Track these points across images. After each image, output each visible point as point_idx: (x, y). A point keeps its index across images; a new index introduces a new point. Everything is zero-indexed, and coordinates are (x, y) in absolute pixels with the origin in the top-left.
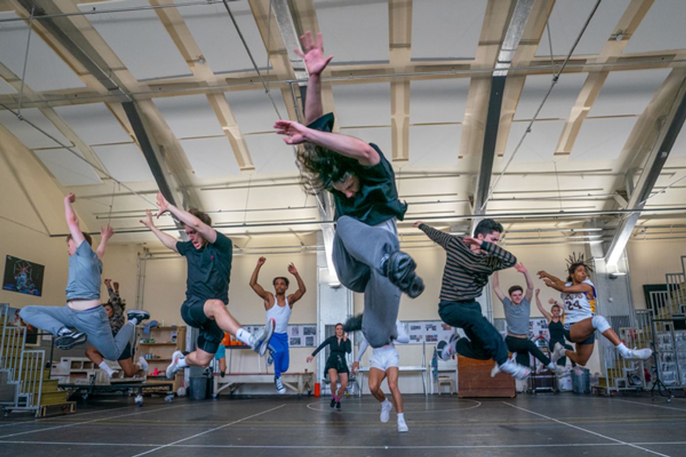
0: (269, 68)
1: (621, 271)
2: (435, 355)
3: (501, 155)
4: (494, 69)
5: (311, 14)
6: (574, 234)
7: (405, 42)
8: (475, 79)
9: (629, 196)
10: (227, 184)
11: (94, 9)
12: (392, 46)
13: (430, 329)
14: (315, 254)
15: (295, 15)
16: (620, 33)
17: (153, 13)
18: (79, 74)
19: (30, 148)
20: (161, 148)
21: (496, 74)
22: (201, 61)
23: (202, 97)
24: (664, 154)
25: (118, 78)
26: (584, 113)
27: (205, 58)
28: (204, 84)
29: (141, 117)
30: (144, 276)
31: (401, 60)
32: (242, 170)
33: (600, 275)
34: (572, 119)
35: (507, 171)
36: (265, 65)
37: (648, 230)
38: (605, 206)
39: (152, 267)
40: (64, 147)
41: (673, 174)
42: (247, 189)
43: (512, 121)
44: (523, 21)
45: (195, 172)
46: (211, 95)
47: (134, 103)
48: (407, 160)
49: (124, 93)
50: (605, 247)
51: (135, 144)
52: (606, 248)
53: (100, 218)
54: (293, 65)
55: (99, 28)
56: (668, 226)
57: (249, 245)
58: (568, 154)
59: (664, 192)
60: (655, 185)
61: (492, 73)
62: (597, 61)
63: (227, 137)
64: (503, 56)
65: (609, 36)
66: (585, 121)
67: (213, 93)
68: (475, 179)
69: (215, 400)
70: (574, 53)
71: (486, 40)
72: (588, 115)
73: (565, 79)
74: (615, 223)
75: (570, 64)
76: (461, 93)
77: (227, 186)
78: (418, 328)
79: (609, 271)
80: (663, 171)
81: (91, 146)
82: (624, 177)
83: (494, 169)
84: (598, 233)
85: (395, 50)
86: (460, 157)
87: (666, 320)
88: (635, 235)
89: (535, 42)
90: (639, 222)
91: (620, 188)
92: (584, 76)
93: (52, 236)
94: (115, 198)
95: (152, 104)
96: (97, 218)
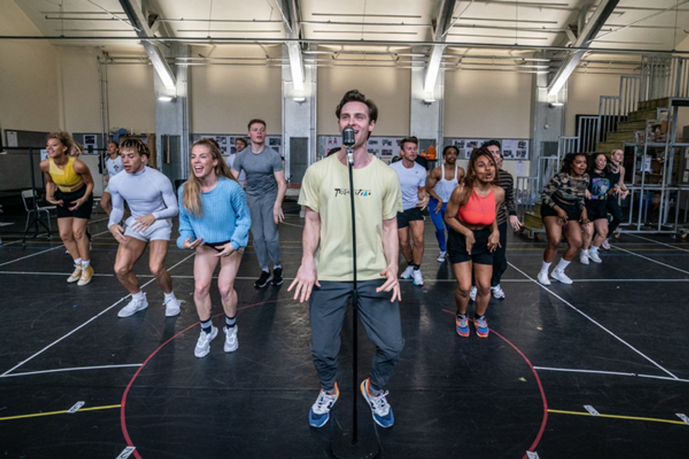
1: (560, 102)
6: (525, 63)
9: (579, 33)
13: (386, 145)
30: (107, 82)
33: (541, 103)
37: (590, 65)
38: (557, 38)
39: (113, 72)
41: (622, 13)
50: (550, 77)
52: (550, 80)
53: (50, 18)
56: (608, 62)
57: (213, 55)
59: (611, 30)
60: (606, 23)
68: (439, 4)
74: (563, 57)
78: (375, 142)
79: (549, 100)
82: (578, 12)
84: (545, 63)
88: (578, 68)
91: (572, 23)
96: (46, 17)
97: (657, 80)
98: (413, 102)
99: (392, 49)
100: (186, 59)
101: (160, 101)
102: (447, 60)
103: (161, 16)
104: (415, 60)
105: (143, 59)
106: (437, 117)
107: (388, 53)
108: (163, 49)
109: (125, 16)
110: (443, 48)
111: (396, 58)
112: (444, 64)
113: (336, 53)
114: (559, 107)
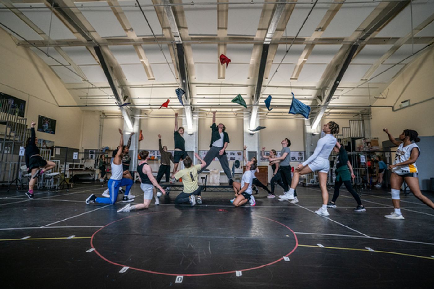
0: (163, 35)
1: (317, 132)
2: (234, 166)
3: (267, 78)
4: (264, 40)
5: (182, 12)
7: (224, 26)
8: (256, 44)
9: (322, 99)
10: (142, 85)
11: (82, 5)
12: (219, 28)
13: (232, 155)
14: (182, 119)
15: (175, 13)
16: (320, 28)
17: (110, 9)
18: (74, 33)
19: (49, 65)
20: (112, 68)
21: (265, 43)
22: (131, 30)
23: (131, 46)
24: (338, 82)
25: (92, 36)
26: (304, 62)
27: (133, 28)
28: (133, 40)
29: (103, 54)
30: (103, 126)
31: (223, 34)
32: (149, 79)
33: (308, 133)
34: (299, 64)
35: (269, 85)
36: (161, 34)
37: (331, 114)
38: (312, 103)
39: (106, 122)
40: (63, 65)
41: (342, 90)
42: (151, 88)
43: (272, 63)
44: (277, 21)
45: (128, 80)
46: (135, 45)
47: (100, 48)
48: (224, 78)
49: (95, 42)
51: (99, 66)
52: (311, 123)
54: (173, 34)
55: (83, 13)
56: (339, 113)
57: (151, 114)
58: (296, 79)
59: (338, 98)
60: (334, 94)
61: (263, 42)
62: (310, 40)
63: (142, 65)
64: (268, 36)
65: (315, 29)
66: (304, 66)
67: (136, 45)
68: (255, 88)
69: (135, 183)
70: (298, 36)
71: (261, 28)
72: (306, 63)
73: (295, 47)
74: (316, 111)
75: (297, 40)
76: (250, 50)
77: (142, 86)
79: (312, 132)
80: (337, 89)
81: (78, 66)
82: (321, 90)
83: (263, 84)
85: (220, 30)
86: (248, 78)
87: (334, 155)
88: (325, 116)
89: (283, 30)
90: (327, 110)
91: (319, 95)
92: (304, 46)
93: (60, 106)
94: (90, 90)
95: (108, 48)
96: (81, 98)
97: (365, 121)
98: (244, 134)
99: (234, 110)
100: (139, 115)
101: (126, 134)
102: (260, 114)
103: (129, 97)
104: (245, 115)
105: (120, 116)
106: (257, 141)
107: (232, 111)
108: (129, 111)
109: (114, 97)
110: (258, 108)
111: (236, 114)
112: (259, 116)
113: (207, 112)
114: (317, 134)
